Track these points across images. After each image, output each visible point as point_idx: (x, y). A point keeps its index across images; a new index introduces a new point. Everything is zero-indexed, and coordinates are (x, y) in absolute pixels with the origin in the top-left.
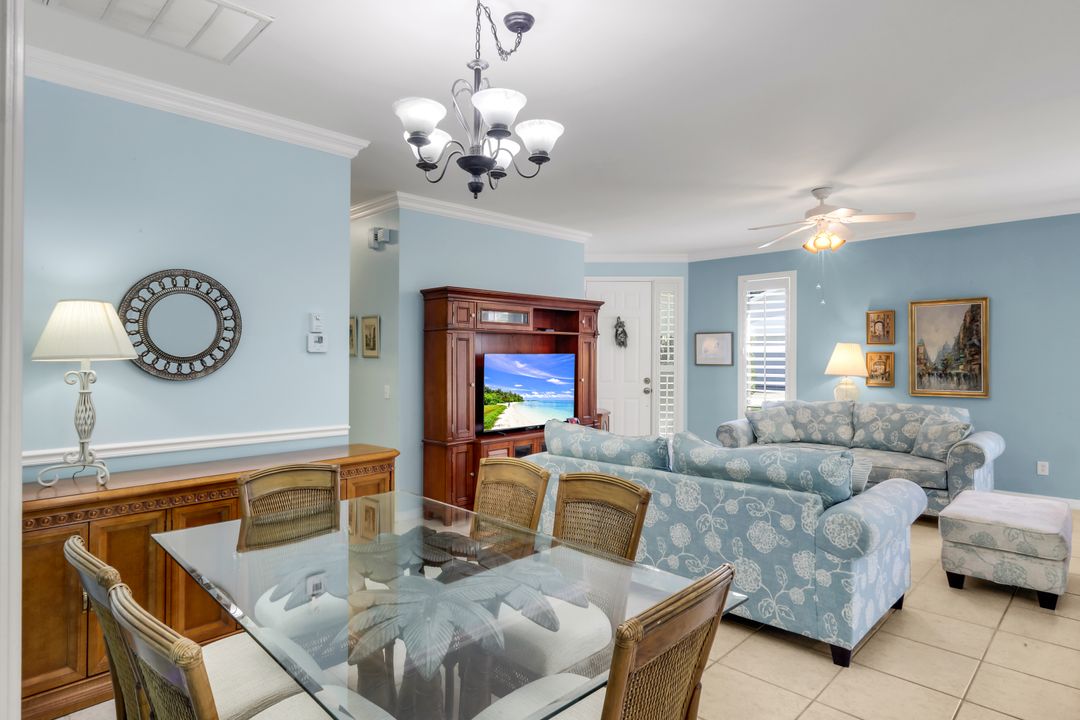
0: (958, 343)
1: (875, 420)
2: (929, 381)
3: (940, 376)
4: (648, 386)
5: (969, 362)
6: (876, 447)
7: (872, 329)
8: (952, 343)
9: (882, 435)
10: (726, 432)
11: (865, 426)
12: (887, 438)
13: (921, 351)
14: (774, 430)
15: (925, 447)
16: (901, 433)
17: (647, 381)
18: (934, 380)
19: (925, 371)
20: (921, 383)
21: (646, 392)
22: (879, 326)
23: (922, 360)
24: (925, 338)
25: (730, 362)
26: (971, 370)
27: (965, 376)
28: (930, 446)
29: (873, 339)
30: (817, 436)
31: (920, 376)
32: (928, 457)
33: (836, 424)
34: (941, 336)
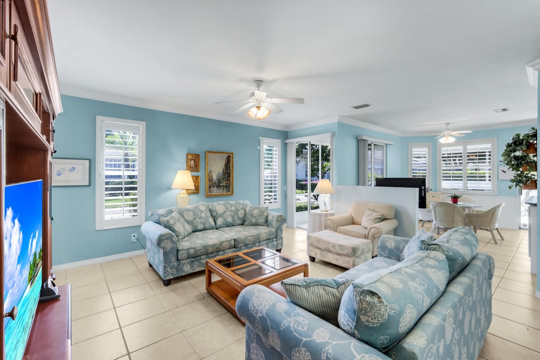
0: (223, 172)
2: (213, 190)
3: (217, 187)
5: (227, 180)
6: (229, 225)
7: (189, 163)
8: (221, 172)
9: (231, 218)
11: (221, 215)
12: (233, 220)
13: (210, 175)
15: (254, 220)
16: (238, 216)
18: (215, 189)
19: (213, 184)
20: (210, 190)
22: (192, 162)
23: (210, 180)
24: (212, 169)
26: (228, 184)
27: (225, 186)
28: (256, 219)
29: (190, 168)
30: (200, 227)
31: (210, 187)
33: (207, 217)
34: (217, 169)
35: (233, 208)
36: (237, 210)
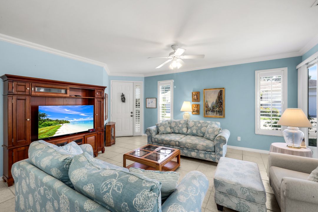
0: (216, 101)
1: (193, 126)
2: (209, 113)
3: (212, 111)
4: (132, 114)
5: (219, 107)
6: (194, 135)
7: (193, 97)
8: (215, 101)
9: (196, 131)
10: (148, 131)
11: (191, 128)
12: (197, 132)
13: (207, 104)
14: (164, 130)
15: (208, 136)
16: (201, 130)
17: (132, 113)
18: (210, 113)
19: (208, 110)
20: (207, 113)
21: (132, 116)
22: (195, 96)
23: (207, 106)
24: (208, 100)
25: (155, 107)
26: (220, 109)
27: (218, 111)
28: (209, 135)
29: (194, 100)
30: (177, 131)
31: (206, 111)
32: (208, 139)
33: (182, 127)
34: (212, 100)
35: (199, 125)
36: (202, 127)
